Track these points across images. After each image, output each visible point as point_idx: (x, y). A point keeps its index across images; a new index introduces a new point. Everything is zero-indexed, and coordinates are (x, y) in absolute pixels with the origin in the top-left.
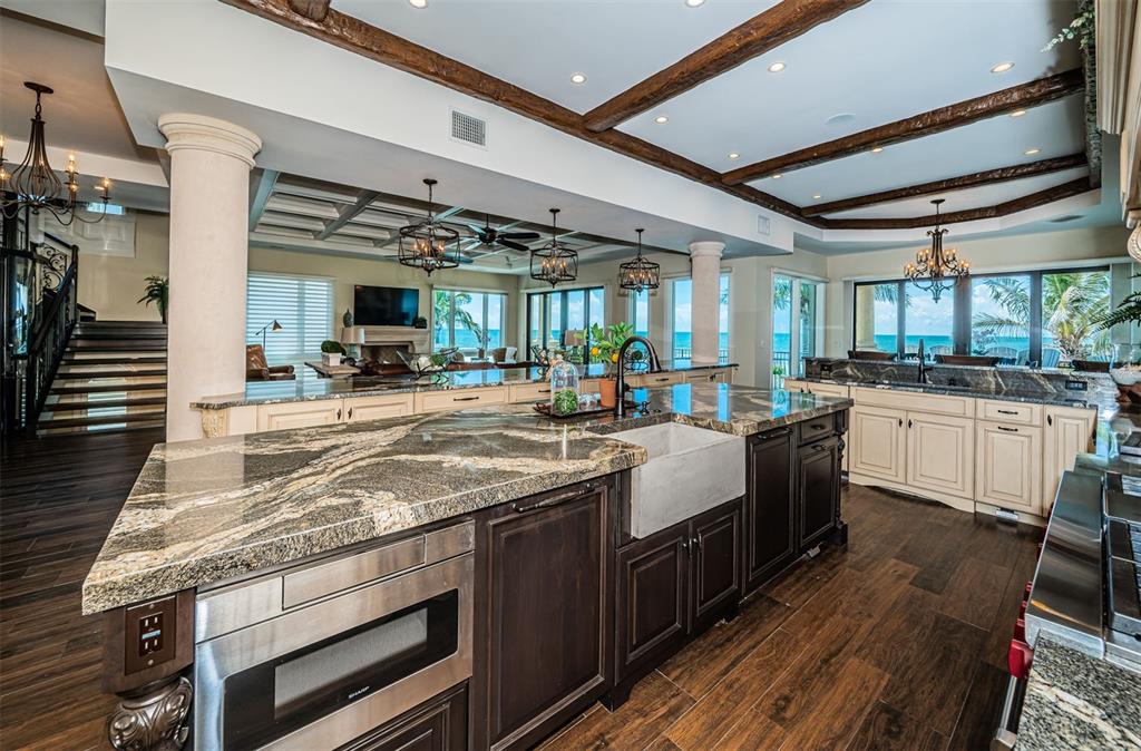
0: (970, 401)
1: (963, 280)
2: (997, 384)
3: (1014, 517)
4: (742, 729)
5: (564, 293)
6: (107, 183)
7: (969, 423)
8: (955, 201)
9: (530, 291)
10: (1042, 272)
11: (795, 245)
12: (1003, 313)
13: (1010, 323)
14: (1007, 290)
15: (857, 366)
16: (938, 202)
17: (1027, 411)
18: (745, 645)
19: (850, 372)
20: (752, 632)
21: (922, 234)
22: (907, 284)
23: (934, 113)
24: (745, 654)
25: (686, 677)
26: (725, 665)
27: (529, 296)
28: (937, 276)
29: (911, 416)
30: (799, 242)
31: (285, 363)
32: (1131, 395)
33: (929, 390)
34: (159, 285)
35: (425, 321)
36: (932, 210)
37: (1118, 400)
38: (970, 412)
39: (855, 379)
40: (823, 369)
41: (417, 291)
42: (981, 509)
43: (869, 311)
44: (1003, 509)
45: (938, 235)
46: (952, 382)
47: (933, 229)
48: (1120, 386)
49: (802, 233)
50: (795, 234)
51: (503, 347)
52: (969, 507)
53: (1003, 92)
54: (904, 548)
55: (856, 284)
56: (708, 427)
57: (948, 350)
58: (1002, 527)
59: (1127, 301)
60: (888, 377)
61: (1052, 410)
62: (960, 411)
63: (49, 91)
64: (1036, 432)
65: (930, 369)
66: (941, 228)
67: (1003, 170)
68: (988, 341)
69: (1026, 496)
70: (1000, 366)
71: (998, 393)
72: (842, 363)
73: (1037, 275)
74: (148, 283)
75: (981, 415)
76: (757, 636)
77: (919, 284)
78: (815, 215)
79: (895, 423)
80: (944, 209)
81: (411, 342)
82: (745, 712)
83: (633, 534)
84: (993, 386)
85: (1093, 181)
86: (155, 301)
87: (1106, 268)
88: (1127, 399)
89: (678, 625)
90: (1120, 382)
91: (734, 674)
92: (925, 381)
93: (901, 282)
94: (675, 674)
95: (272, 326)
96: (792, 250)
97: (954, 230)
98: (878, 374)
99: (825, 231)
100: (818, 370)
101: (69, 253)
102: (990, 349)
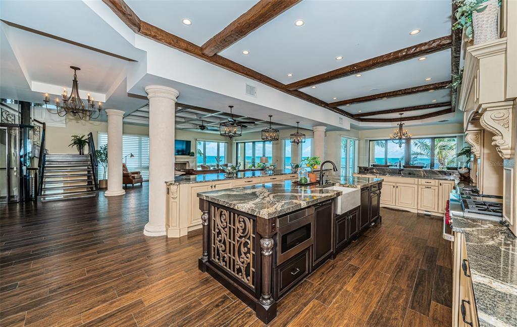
0: (416, 179)
1: (408, 140)
2: (424, 174)
3: (429, 213)
4: (369, 261)
5: (254, 143)
6: (100, 104)
7: (416, 186)
8: (407, 114)
9: (238, 142)
10: (435, 138)
11: (351, 128)
12: (419, 151)
13: (421, 154)
14: (420, 142)
15: (378, 169)
16: (401, 114)
17: (433, 182)
18: (362, 246)
19: (375, 171)
20: (362, 243)
21: (395, 124)
22: (388, 141)
23: (405, 89)
24: (363, 247)
25: (349, 253)
26: (358, 250)
27: (237, 143)
28: (400, 139)
29: (397, 185)
30: (352, 126)
31: (137, 170)
32: (464, 176)
33: (403, 176)
34: (77, 139)
35: (194, 153)
36: (399, 116)
37: (460, 178)
38: (416, 183)
39: (377, 173)
40: (365, 170)
41: (190, 141)
42: (420, 212)
43: (373, 150)
44: (426, 211)
45: (401, 125)
46: (410, 174)
47: (399, 123)
48: (461, 174)
49: (354, 123)
50: (351, 124)
51: (226, 163)
52: (416, 211)
53: (428, 85)
54: (399, 222)
55: (370, 141)
56: (348, 187)
57: (403, 164)
58: (426, 217)
59: (463, 150)
60: (388, 173)
61: (441, 181)
62: (413, 182)
63: (79, 69)
64: (437, 188)
65: (403, 170)
66: (402, 122)
67: (424, 105)
68: (415, 161)
69: (433, 207)
70: (424, 169)
71: (424, 177)
72: (372, 169)
73: (433, 139)
74: (73, 138)
75: (420, 184)
76: (364, 244)
77: (394, 141)
78: (359, 117)
79: (392, 187)
80: (403, 116)
81: (188, 162)
82: (369, 258)
83: (338, 213)
84: (423, 175)
85: (452, 110)
86: (76, 145)
87: (456, 137)
88: (462, 178)
89: (346, 239)
90: (461, 173)
91: (362, 251)
92: (401, 174)
93: (386, 140)
94: (345, 252)
95: (130, 155)
96: (349, 129)
97: (406, 123)
98: (385, 172)
99: (360, 122)
100: (364, 171)
101: (41, 125)
102: (416, 163)
